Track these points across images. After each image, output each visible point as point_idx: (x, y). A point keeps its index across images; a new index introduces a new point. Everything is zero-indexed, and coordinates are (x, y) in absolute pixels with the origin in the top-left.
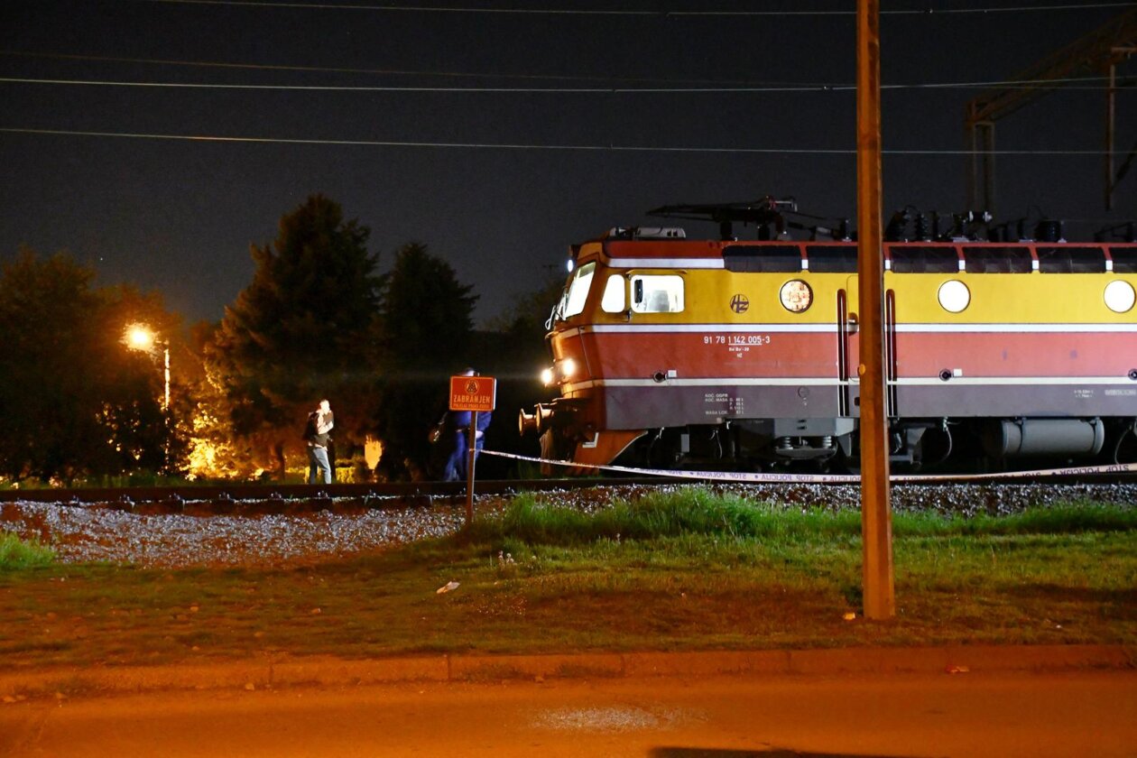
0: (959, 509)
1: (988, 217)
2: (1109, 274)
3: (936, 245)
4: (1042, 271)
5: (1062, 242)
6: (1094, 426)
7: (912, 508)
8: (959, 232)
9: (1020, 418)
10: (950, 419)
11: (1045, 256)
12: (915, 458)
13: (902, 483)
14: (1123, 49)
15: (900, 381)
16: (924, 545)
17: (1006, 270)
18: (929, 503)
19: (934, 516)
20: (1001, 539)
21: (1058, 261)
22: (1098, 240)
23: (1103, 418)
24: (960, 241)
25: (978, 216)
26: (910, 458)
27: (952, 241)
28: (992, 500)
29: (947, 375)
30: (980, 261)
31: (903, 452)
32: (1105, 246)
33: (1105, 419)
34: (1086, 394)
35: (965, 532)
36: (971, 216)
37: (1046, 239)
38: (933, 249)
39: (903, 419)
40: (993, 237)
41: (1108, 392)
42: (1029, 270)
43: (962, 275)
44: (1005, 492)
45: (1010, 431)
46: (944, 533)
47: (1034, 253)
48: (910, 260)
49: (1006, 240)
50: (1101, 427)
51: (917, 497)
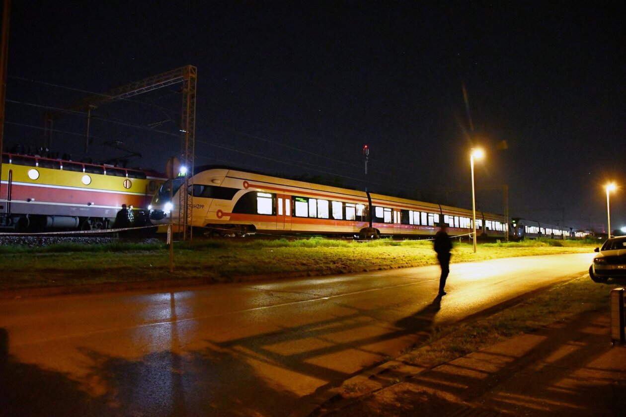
0: (29, 244)
1: (47, 150)
2: (84, 173)
3: (29, 157)
4: (63, 169)
5: (70, 161)
6: (76, 219)
7: (12, 244)
8: (37, 153)
9: (53, 216)
10: (29, 215)
11: (64, 165)
12: (16, 227)
13: (9, 235)
14: (93, 106)
15: (12, 201)
16: (14, 257)
17: (52, 168)
18: (18, 242)
19: (19, 247)
20: (41, 254)
21: (69, 167)
22: (81, 162)
23: (79, 217)
24: (37, 157)
25: (44, 149)
26: (14, 227)
27: (34, 156)
28: (40, 241)
29: (29, 200)
30: (43, 164)
31: (11, 225)
32: (83, 164)
33: (80, 217)
34: (74, 209)
35: (29, 252)
36: (42, 149)
37: (66, 160)
38: (28, 158)
39: (12, 214)
40: (49, 157)
41: (81, 209)
42: (60, 168)
43: (37, 168)
44: (45, 239)
45: (49, 220)
46: (21, 252)
47: (61, 163)
48: (19, 161)
49: (53, 158)
50: (78, 220)
51: (14, 240)
